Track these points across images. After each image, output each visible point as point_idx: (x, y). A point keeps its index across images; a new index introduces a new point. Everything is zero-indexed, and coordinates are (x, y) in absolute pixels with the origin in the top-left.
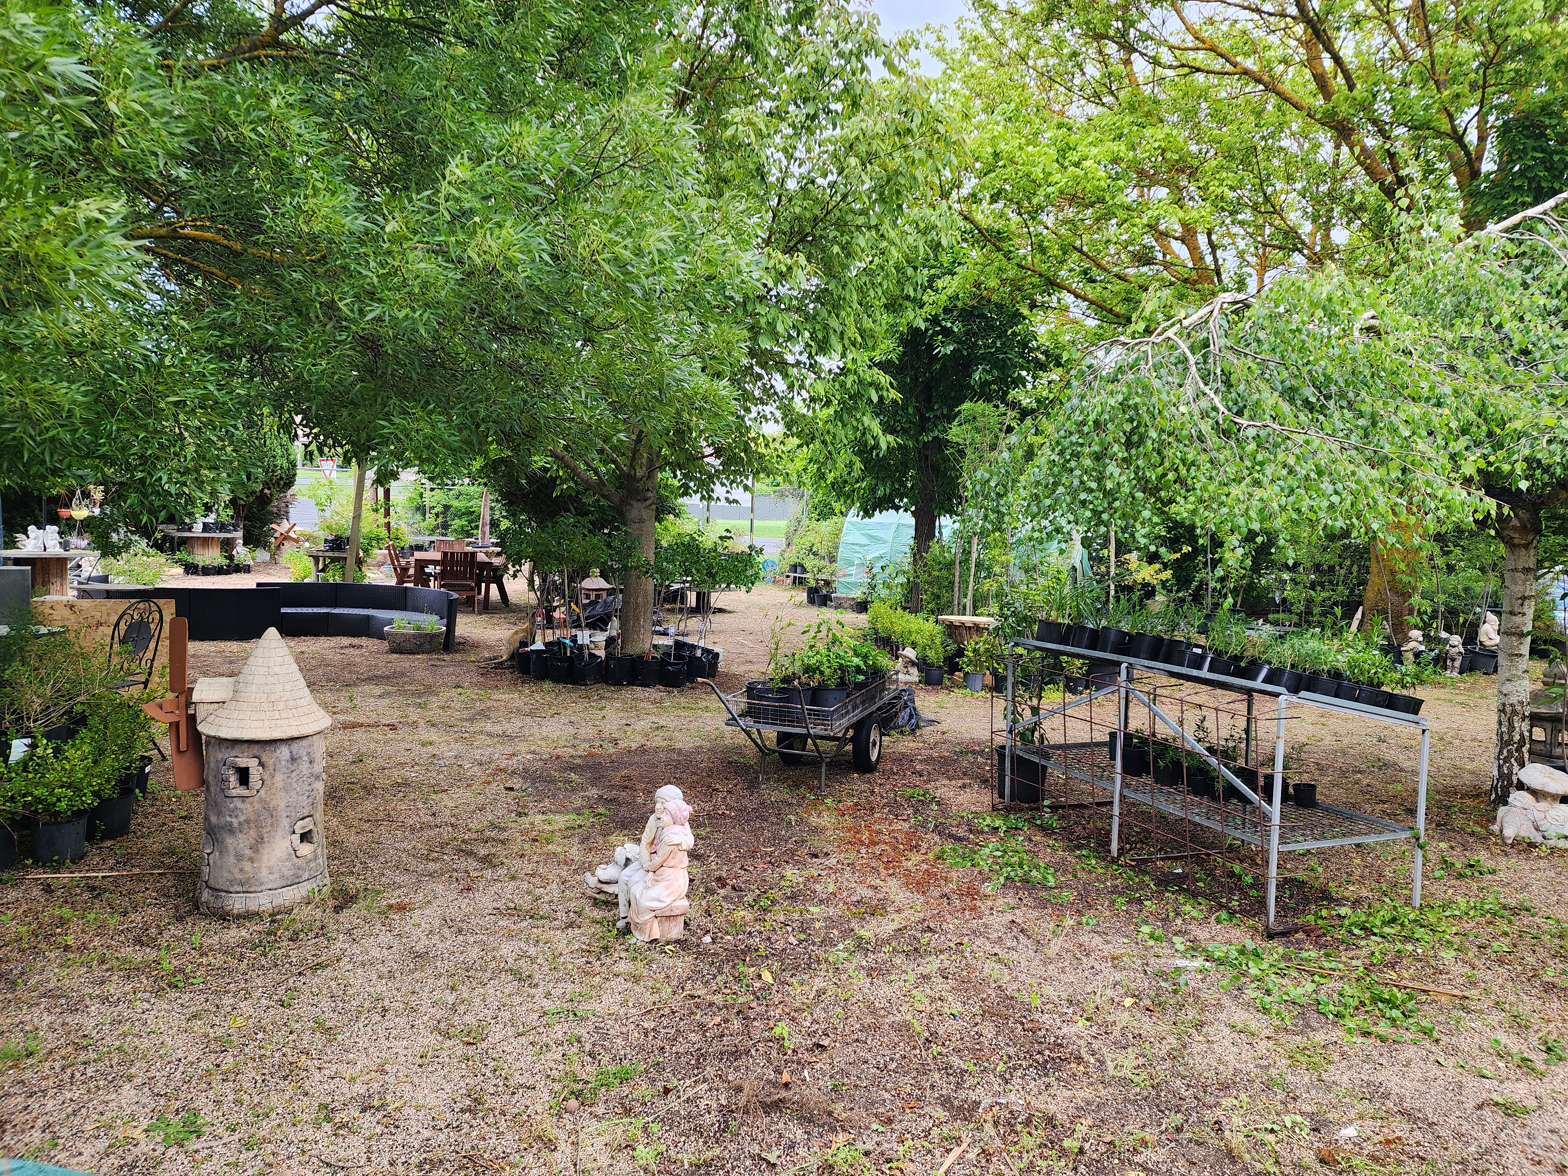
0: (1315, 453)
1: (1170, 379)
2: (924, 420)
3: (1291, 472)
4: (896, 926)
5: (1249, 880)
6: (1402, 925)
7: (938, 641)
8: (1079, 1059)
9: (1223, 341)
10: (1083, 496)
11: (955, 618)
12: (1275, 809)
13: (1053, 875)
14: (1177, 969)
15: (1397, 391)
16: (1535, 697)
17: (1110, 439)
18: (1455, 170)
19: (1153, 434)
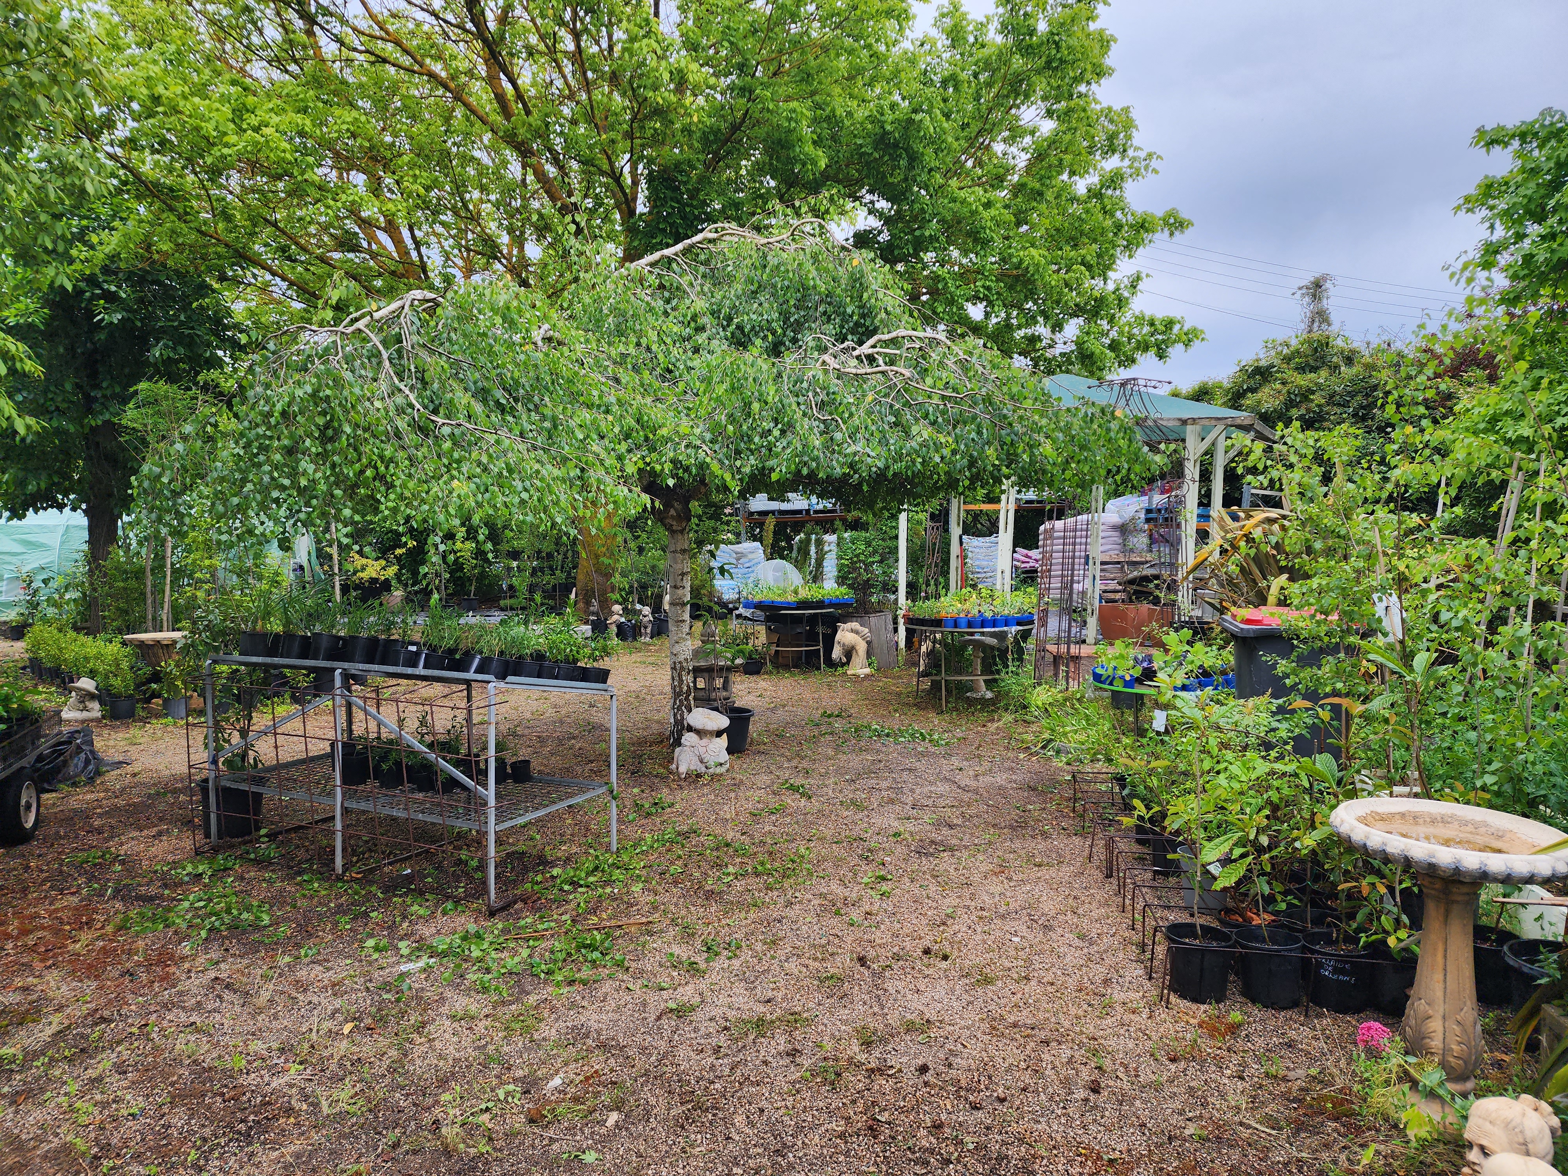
0: (505, 453)
1: (363, 372)
2: (89, 401)
3: (485, 469)
4: (55, 1028)
5: (474, 863)
6: (603, 871)
7: (125, 665)
8: (289, 1111)
9: (415, 338)
10: (275, 494)
11: (146, 636)
12: (490, 793)
13: (267, 912)
14: (402, 974)
15: (574, 397)
16: (696, 653)
17: (301, 432)
18: (617, 206)
19: (348, 429)
